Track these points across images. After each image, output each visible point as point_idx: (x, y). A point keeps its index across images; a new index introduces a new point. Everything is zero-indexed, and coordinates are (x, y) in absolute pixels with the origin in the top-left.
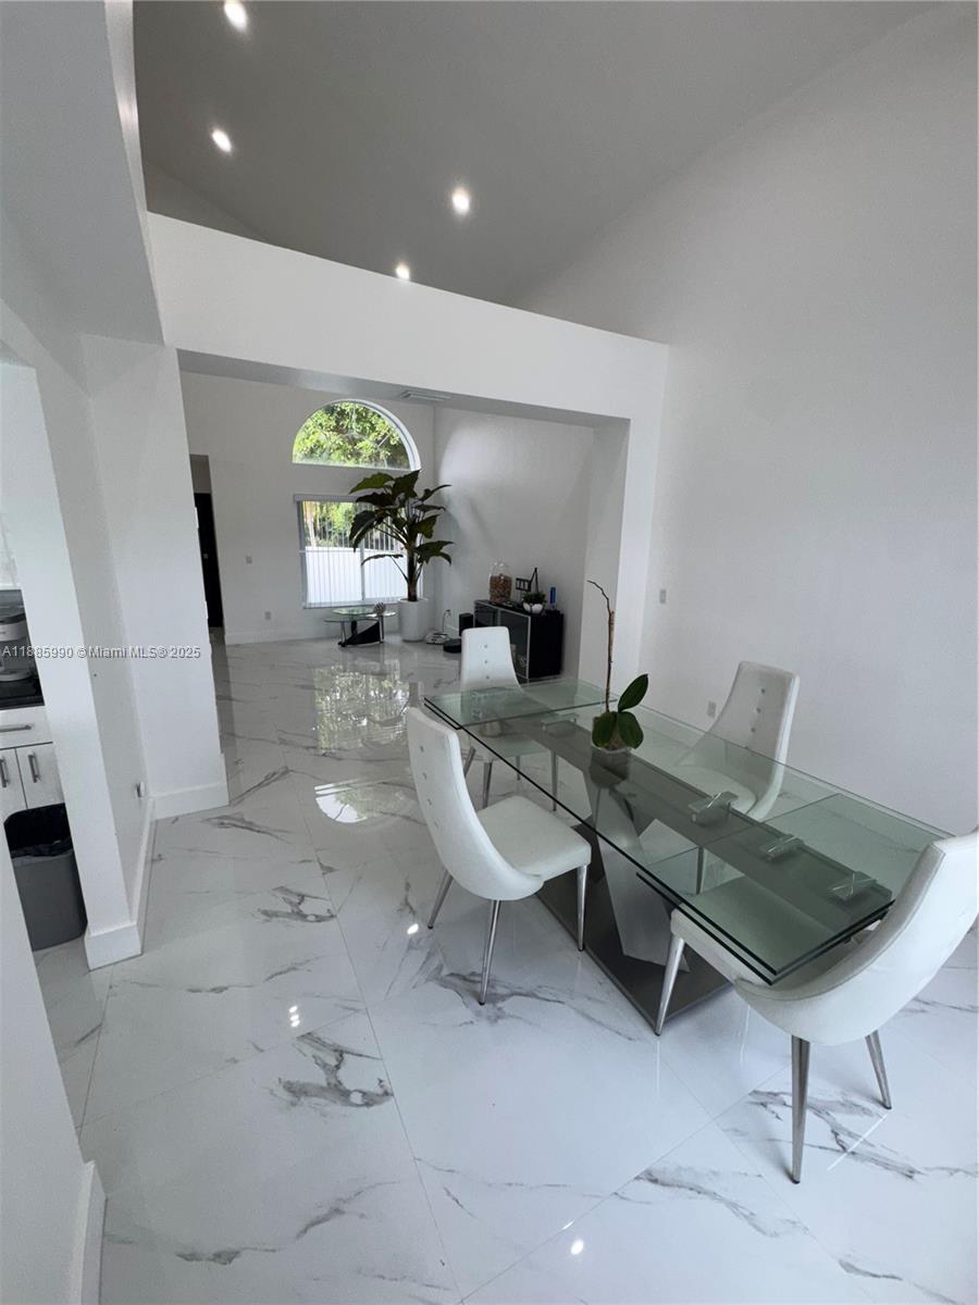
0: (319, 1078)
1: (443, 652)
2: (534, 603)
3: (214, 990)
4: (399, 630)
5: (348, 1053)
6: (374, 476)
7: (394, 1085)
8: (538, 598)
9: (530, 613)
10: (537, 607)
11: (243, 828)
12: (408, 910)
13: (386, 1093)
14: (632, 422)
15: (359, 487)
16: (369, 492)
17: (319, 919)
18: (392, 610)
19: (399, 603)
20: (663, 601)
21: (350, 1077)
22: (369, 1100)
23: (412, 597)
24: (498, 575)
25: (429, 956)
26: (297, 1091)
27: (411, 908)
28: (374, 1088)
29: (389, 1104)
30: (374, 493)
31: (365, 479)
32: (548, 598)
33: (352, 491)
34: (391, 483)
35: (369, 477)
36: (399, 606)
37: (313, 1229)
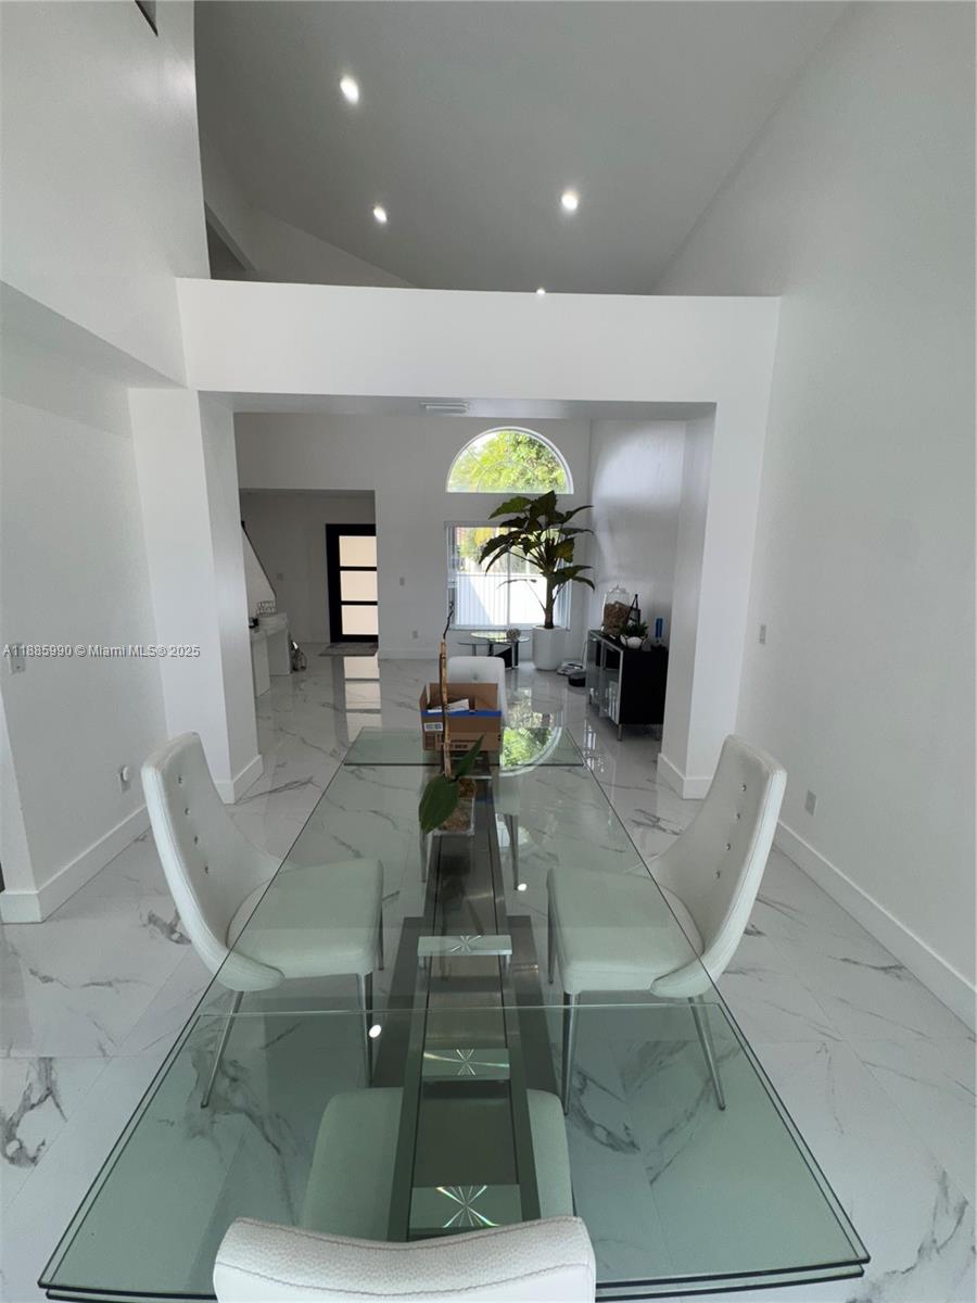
0: (12, 1107)
1: (567, 683)
2: (631, 636)
4: (533, 659)
5: (53, 1097)
6: (512, 500)
8: (638, 631)
9: (626, 648)
10: (634, 641)
14: (718, 406)
15: (498, 512)
16: (512, 516)
18: (526, 636)
19: (534, 629)
20: (762, 641)
23: (549, 625)
24: (613, 603)
30: (518, 518)
31: (504, 504)
32: (651, 631)
33: (492, 516)
34: (529, 507)
35: (508, 501)
36: (535, 632)
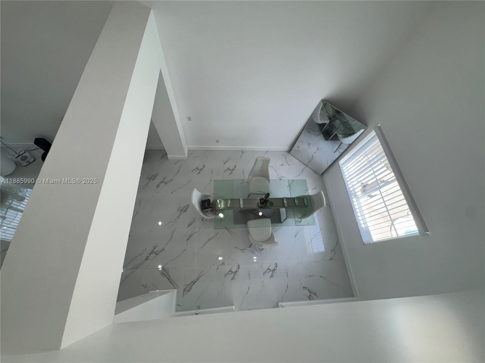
0: (271, 272)
3: (249, 290)
5: (269, 267)
7: (276, 262)
11: (193, 284)
12: (243, 250)
13: (276, 264)
17: (239, 268)
21: (272, 268)
22: (276, 266)
25: (256, 250)
26: (272, 276)
27: (243, 249)
28: (275, 265)
29: (278, 264)
37: (288, 276)
